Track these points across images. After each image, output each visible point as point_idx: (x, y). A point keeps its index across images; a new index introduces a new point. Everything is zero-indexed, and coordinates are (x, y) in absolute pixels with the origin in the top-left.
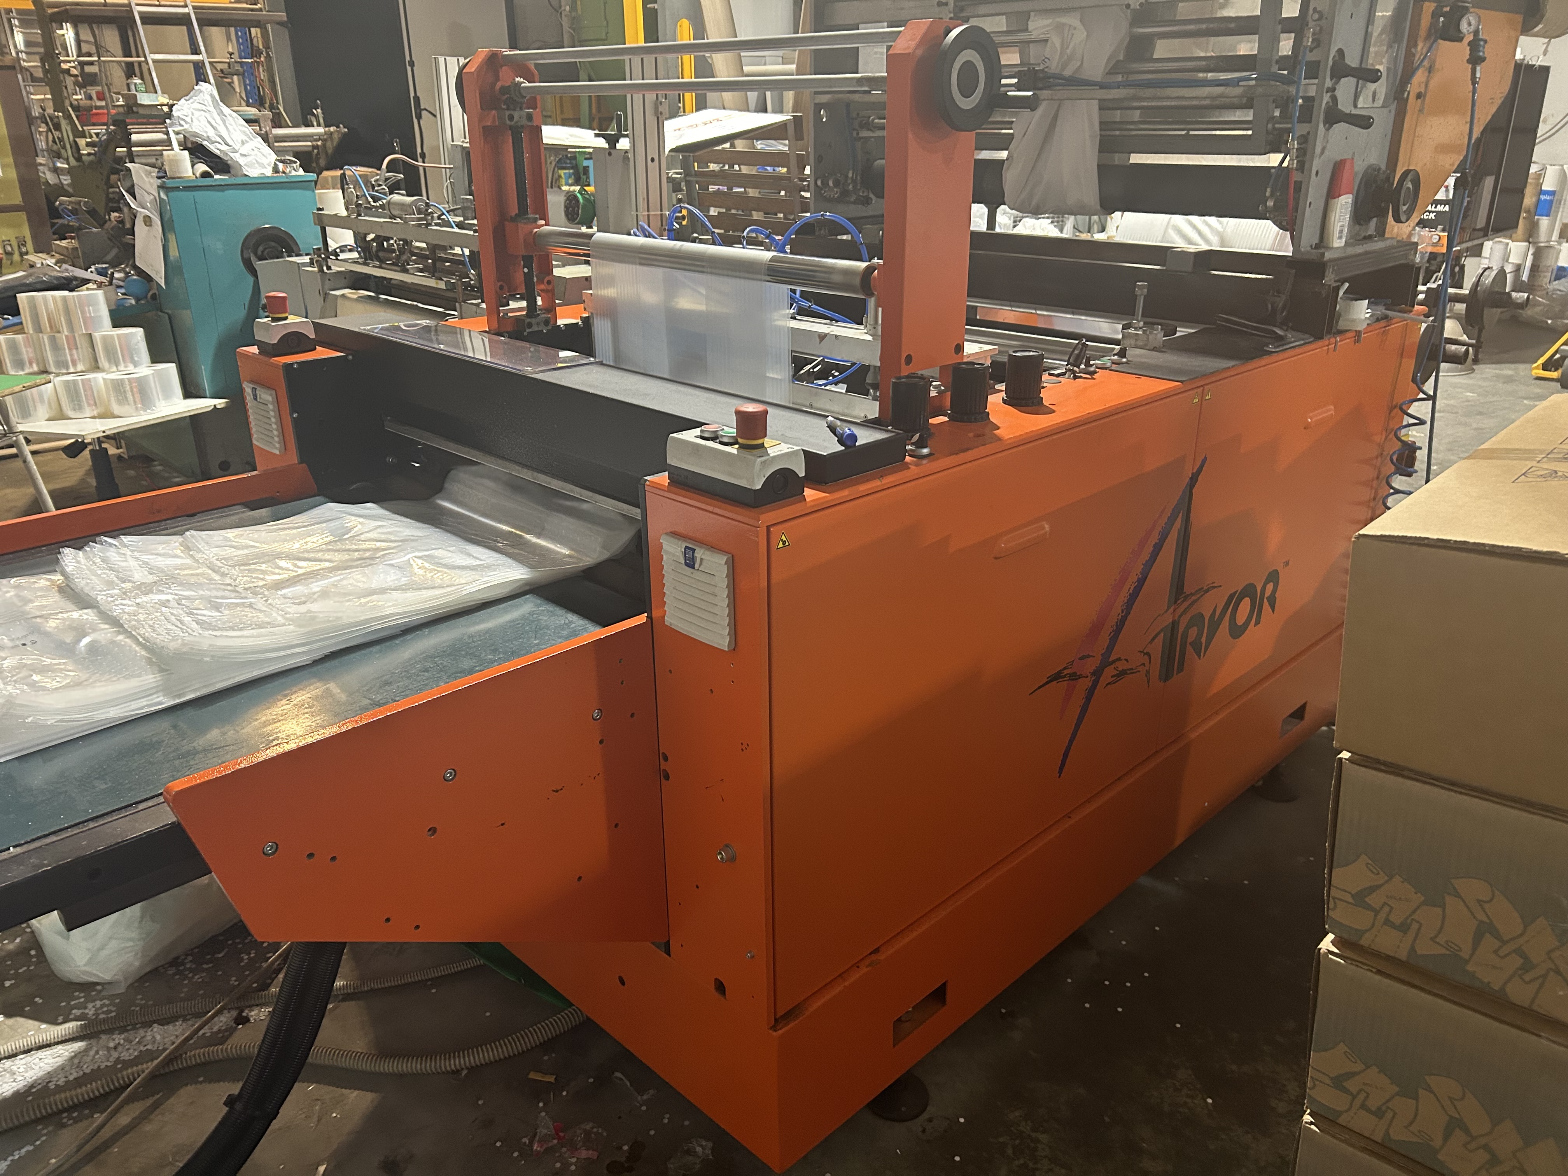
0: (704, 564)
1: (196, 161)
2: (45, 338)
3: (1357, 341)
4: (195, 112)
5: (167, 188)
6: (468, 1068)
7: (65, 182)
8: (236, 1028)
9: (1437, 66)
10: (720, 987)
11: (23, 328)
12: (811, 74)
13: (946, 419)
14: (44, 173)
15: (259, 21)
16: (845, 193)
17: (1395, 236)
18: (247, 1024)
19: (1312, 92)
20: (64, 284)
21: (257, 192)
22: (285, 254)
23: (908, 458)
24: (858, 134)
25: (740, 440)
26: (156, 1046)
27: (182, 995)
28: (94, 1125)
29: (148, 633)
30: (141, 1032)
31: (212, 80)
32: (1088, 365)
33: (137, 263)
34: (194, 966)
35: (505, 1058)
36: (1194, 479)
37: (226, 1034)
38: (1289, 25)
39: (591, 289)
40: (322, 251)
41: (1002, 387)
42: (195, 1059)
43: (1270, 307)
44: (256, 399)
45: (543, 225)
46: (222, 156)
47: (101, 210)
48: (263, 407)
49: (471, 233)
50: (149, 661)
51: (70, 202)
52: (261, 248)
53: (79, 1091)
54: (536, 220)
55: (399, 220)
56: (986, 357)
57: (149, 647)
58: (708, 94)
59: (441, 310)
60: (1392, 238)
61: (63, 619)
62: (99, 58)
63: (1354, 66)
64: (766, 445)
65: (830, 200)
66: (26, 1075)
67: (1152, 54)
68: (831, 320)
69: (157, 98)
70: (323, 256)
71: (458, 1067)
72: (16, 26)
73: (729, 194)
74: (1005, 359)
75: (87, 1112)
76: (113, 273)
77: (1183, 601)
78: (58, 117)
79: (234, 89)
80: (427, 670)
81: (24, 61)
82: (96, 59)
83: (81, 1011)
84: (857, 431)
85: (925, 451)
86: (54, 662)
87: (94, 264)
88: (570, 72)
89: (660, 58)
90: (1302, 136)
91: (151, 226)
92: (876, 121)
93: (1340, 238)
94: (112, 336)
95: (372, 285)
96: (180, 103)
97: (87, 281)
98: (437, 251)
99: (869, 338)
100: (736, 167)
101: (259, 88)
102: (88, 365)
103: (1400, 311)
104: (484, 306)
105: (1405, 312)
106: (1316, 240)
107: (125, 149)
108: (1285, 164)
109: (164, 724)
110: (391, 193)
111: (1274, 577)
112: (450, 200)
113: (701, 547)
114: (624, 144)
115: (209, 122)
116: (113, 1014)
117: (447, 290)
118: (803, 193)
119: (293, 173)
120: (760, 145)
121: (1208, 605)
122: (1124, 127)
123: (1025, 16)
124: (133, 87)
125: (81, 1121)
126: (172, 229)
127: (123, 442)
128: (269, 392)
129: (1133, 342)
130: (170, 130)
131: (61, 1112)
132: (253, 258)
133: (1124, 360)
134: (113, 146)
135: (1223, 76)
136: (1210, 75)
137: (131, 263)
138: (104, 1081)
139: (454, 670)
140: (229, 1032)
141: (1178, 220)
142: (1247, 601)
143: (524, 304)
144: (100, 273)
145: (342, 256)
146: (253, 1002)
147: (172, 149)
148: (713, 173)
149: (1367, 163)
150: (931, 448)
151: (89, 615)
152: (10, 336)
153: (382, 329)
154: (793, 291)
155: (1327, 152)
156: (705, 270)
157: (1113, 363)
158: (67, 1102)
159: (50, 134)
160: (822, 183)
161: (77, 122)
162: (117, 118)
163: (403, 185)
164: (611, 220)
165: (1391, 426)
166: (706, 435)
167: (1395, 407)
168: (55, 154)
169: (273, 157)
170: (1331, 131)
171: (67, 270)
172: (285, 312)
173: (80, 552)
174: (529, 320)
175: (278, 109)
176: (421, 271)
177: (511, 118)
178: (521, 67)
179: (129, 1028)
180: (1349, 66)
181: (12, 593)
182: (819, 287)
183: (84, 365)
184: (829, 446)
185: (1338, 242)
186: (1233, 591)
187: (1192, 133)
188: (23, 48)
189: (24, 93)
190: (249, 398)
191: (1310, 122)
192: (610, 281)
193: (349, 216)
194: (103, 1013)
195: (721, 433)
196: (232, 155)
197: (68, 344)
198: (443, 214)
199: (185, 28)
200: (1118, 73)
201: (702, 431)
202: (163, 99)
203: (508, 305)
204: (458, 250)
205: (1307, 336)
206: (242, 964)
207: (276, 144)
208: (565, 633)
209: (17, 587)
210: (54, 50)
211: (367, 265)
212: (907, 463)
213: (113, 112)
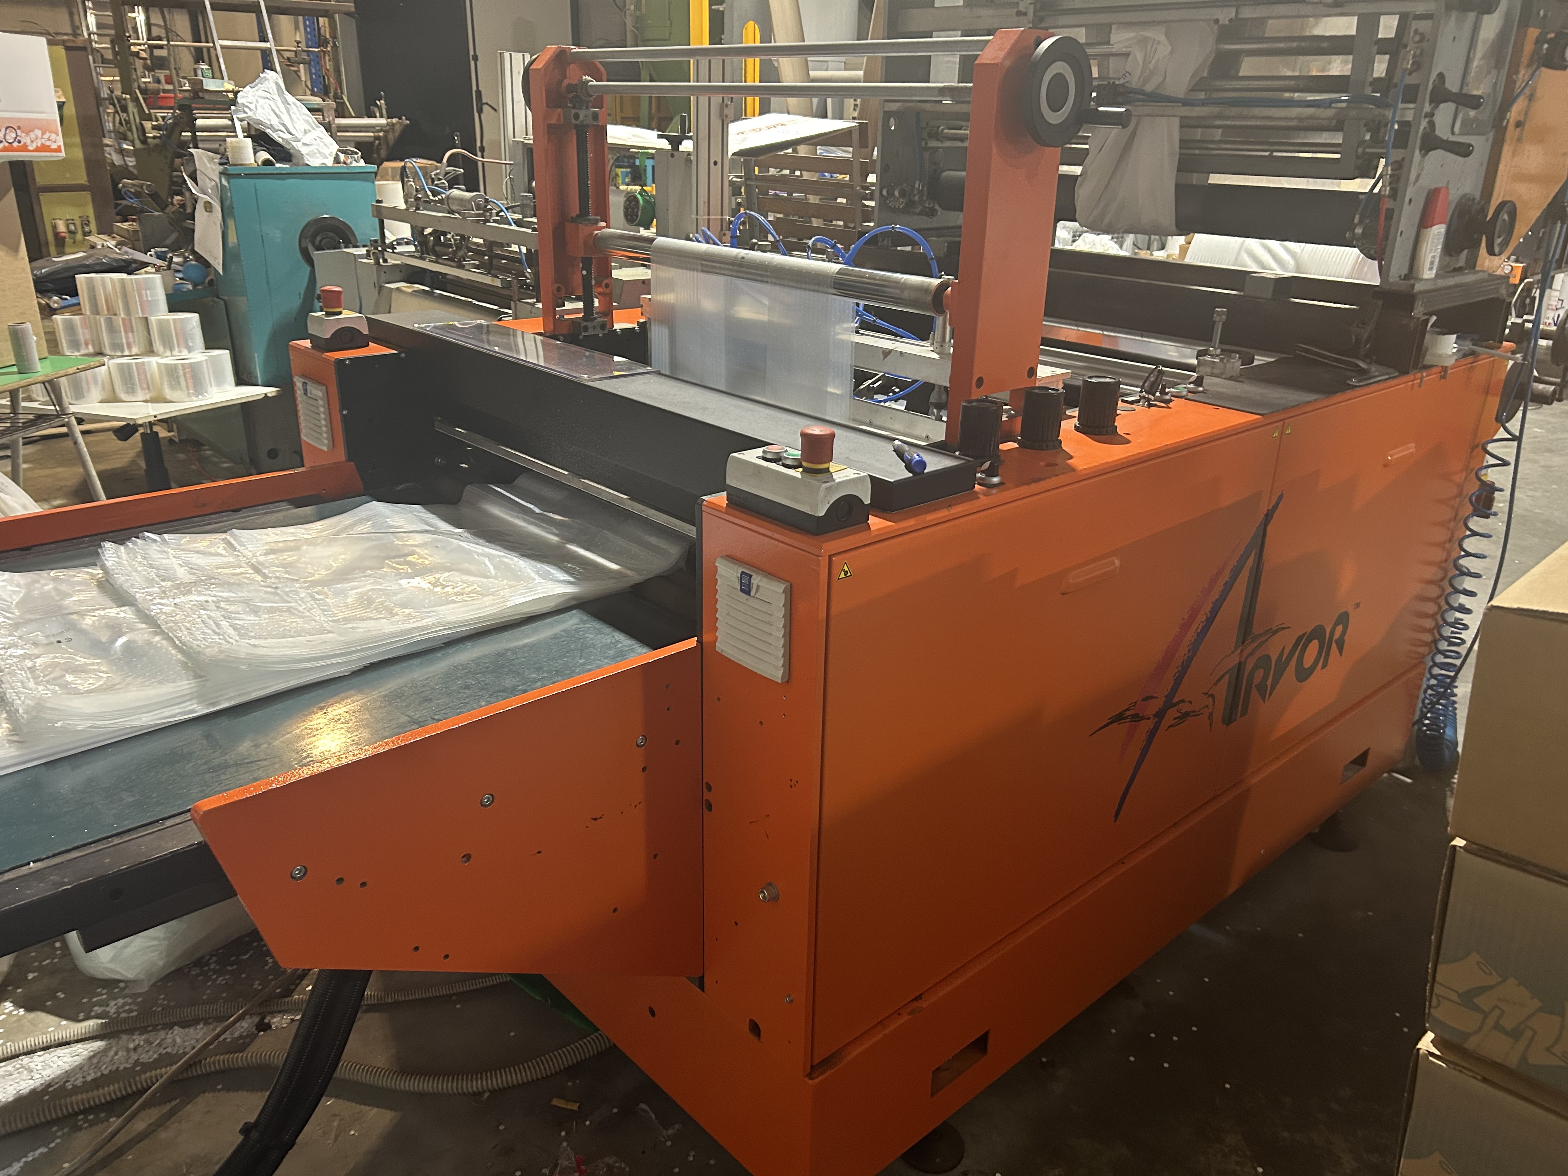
0: (761, 590)
1: (258, 148)
2: (102, 320)
3: (1444, 377)
4: (259, 99)
5: (229, 175)
6: (489, 1091)
7: (130, 164)
8: (257, 1034)
9: (1538, 94)
10: (755, 1028)
11: (81, 309)
12: (880, 82)
13: (1016, 445)
14: (110, 154)
15: (327, 11)
16: (911, 204)
17: (1485, 269)
18: (269, 1032)
19: (1409, 117)
20: (122, 266)
21: (317, 181)
22: (342, 245)
23: (977, 487)
24: (926, 143)
25: (804, 464)
26: (176, 1048)
27: (205, 997)
28: (110, 1130)
29: (184, 635)
30: (162, 1034)
31: (278, 68)
32: (1163, 392)
33: (196, 249)
34: (217, 967)
35: (528, 1082)
36: (1269, 516)
37: (247, 1040)
38: (1384, 47)
39: (649, 294)
40: (379, 242)
41: (1075, 412)
42: (215, 1066)
43: (1354, 339)
44: (306, 394)
45: (604, 227)
46: (284, 144)
47: (163, 194)
48: (312, 402)
49: (530, 231)
50: (185, 666)
51: (133, 185)
52: (319, 238)
53: (95, 1092)
54: (597, 222)
55: (457, 216)
56: (1058, 382)
57: (184, 649)
58: (772, 99)
59: (495, 307)
60: (1484, 271)
61: (103, 617)
62: (169, 42)
63: (1454, 91)
64: (831, 470)
65: (894, 210)
66: (44, 1073)
67: (1238, 72)
68: (896, 335)
69: (223, 84)
70: (380, 248)
71: (480, 1089)
72: (90, 9)
73: (789, 200)
74: (1080, 383)
75: (103, 1115)
76: (172, 258)
77: (1251, 642)
78: (125, 99)
79: (299, 77)
80: (467, 687)
81: (96, 43)
82: (166, 43)
83: (102, 1008)
84: (927, 457)
85: (996, 480)
86: (88, 661)
87: (154, 248)
88: (631, 72)
89: (728, 60)
90: (1395, 162)
91: (211, 212)
92: (946, 131)
93: (1431, 269)
94: (168, 320)
95: (428, 279)
96: (245, 90)
97: (146, 264)
98: (494, 248)
99: (936, 356)
100: (798, 173)
101: (324, 77)
102: (142, 349)
103: (1487, 347)
104: (540, 305)
105: (1492, 349)
106: (1405, 271)
107: (189, 134)
108: (1376, 191)
109: (196, 733)
110: (451, 188)
111: (1343, 619)
112: (509, 197)
113: (757, 573)
114: (687, 146)
115: (273, 110)
116: (135, 1014)
117: (503, 288)
118: (864, 202)
119: (354, 164)
120: (821, 151)
121: (1275, 648)
122: (1204, 145)
123: (1107, 28)
124: (199, 72)
125: (97, 1124)
126: (232, 215)
127: (175, 426)
128: (320, 387)
129: (1209, 370)
130: (235, 117)
131: (77, 1114)
132: (311, 248)
133: (1201, 389)
134: (178, 129)
135: (1311, 97)
136: (1296, 95)
137: (190, 247)
138: (121, 1083)
139: (497, 689)
140: (248, 1040)
141: (1253, 244)
142: (1315, 644)
143: (580, 305)
144: (160, 256)
145: (399, 249)
146: (275, 1009)
147: (236, 136)
148: (773, 179)
149: (1461, 192)
150: (1002, 478)
151: (126, 614)
152: (67, 316)
153: (435, 327)
154: (858, 304)
155: (1421, 180)
156: (769, 280)
157: (1190, 392)
158: (83, 1104)
159: (117, 115)
160: (888, 192)
161: (144, 105)
162: (182, 103)
163: (461, 180)
164: (671, 222)
165: (1471, 466)
166: (769, 456)
167: (1477, 446)
168: (122, 136)
169: (335, 147)
170: (1427, 157)
171: (126, 253)
172: (340, 307)
173: (122, 548)
174: (585, 324)
175: (342, 99)
176: (477, 267)
177: (577, 116)
178: (589, 65)
179: (150, 1029)
180: (1450, 91)
181: (51, 586)
182: (884, 302)
183: (139, 348)
184: (896, 472)
185: (1428, 273)
186: (1301, 633)
187: (1275, 154)
188: (95, 30)
189: (94, 74)
190: (299, 392)
191: (1405, 147)
192: (670, 286)
193: (407, 209)
194: (124, 1011)
195: (785, 455)
196: (294, 143)
197: (124, 326)
198: (502, 211)
199: (254, 15)
200: (1202, 91)
201: (764, 452)
202: (229, 86)
203: (564, 306)
204: (515, 248)
205: (1391, 370)
206: (266, 968)
207: (339, 134)
208: (612, 653)
209: (55, 579)
210: (124, 33)
211: (423, 259)
212: (976, 492)
213: (180, 95)
